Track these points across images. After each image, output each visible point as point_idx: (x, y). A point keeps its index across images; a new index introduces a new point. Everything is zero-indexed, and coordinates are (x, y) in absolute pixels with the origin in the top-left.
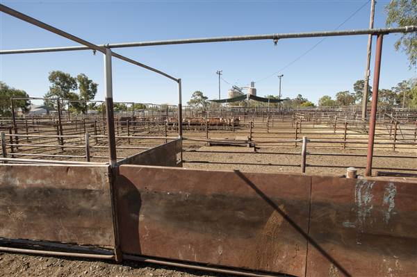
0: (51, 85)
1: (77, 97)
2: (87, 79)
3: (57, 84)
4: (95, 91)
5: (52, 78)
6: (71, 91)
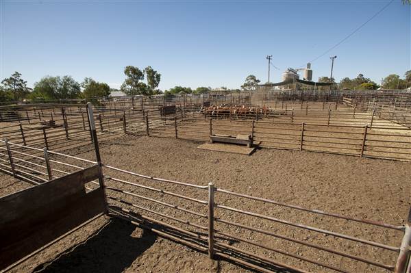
0: (127, 77)
1: (145, 85)
2: (152, 70)
3: (130, 76)
4: (159, 80)
5: (126, 72)
6: (140, 81)
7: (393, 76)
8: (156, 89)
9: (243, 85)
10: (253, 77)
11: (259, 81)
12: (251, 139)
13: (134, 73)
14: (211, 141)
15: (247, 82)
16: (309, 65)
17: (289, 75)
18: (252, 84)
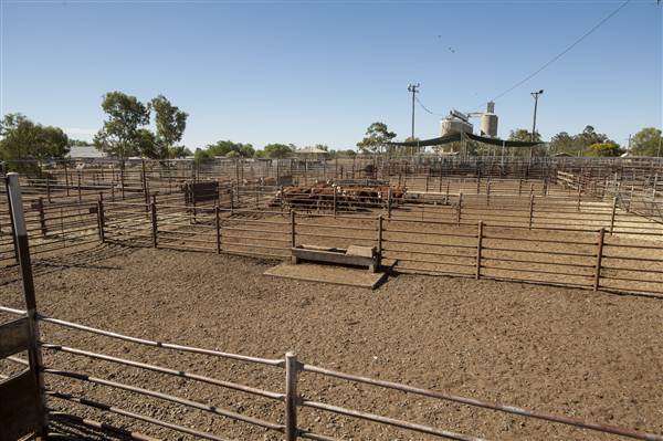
0: (107, 117)
1: (151, 136)
2: (169, 104)
3: (117, 114)
4: (182, 126)
5: (108, 106)
6: (139, 127)
7: (650, 131)
8: (176, 144)
9: (361, 141)
10: (382, 127)
11: (393, 135)
12: (377, 255)
13: (124, 109)
14: (294, 258)
15: (369, 136)
16: (491, 106)
17: (453, 124)
18: (380, 140)
